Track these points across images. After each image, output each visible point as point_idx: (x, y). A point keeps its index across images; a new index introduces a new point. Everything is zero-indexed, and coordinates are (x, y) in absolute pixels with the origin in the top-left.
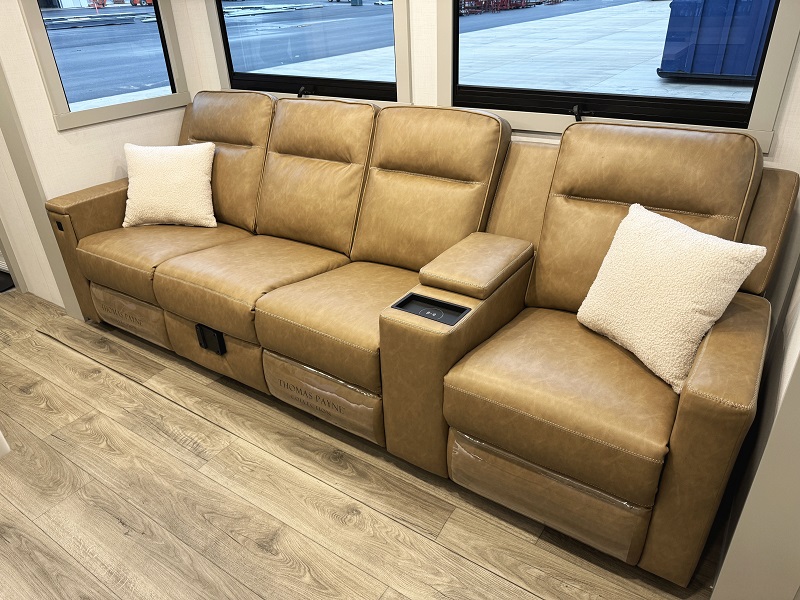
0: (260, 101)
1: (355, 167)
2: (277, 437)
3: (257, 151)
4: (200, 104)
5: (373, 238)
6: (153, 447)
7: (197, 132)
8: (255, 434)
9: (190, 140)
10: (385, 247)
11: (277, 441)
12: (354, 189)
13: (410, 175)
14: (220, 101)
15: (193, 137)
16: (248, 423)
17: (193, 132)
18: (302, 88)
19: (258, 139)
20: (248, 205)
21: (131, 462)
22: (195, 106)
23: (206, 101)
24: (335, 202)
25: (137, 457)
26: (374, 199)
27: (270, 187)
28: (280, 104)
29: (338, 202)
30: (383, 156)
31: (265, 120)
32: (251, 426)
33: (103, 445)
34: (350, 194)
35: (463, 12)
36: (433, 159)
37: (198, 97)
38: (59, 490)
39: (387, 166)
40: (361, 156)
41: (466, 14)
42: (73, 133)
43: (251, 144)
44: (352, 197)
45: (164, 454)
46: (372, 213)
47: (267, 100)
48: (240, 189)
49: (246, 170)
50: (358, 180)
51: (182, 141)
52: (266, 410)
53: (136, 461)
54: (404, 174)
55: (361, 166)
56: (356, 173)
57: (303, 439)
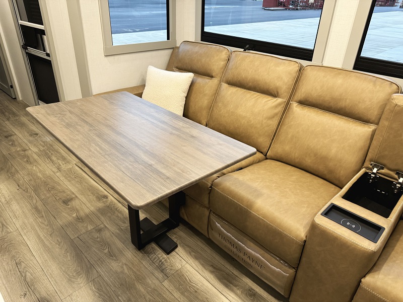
0: (222, 51)
1: (279, 100)
2: (211, 268)
3: (215, 81)
4: (184, 48)
5: (287, 148)
6: (135, 258)
7: (180, 65)
8: (197, 263)
9: (175, 69)
10: (295, 155)
11: (212, 272)
12: (276, 114)
13: (320, 111)
14: (197, 49)
15: (177, 68)
16: (193, 253)
17: (176, 64)
18: (248, 46)
19: (217, 75)
20: (204, 113)
21: (122, 267)
22: (180, 49)
23: (188, 47)
24: (262, 121)
25: (126, 264)
26: (292, 123)
27: (220, 105)
28: (234, 54)
29: (264, 121)
30: (303, 96)
31: (222, 63)
32: (194, 256)
33: (106, 251)
34: (273, 117)
35: (299, 8)
36: (342, 104)
37: (182, 44)
38: (79, 280)
39: (304, 103)
40: (285, 94)
41: (300, 9)
42: (112, 57)
43: (212, 77)
44: (274, 119)
45: (142, 265)
46: (288, 131)
47: (226, 51)
48: (201, 102)
49: (207, 92)
50: (280, 109)
51: (169, 68)
52: (203, 246)
53: (125, 267)
54: (316, 110)
55: (284, 100)
56: (279, 104)
57: (228, 274)
